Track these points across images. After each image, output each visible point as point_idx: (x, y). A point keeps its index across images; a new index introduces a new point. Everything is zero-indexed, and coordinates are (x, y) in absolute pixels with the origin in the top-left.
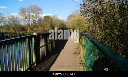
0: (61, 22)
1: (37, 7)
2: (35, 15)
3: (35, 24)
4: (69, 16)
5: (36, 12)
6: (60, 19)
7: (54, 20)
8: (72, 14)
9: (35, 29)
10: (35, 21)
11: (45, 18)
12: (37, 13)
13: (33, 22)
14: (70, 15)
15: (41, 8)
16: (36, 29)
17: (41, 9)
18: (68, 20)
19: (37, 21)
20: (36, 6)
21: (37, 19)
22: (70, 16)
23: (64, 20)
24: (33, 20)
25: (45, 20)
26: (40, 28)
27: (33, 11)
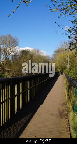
0: (45, 59)
1: (11, 38)
2: (8, 49)
3: (9, 61)
4: (56, 51)
5: (10, 44)
6: (43, 55)
7: (34, 56)
8: (60, 48)
9: (7, 69)
10: (8, 57)
11: (22, 53)
12: (11, 46)
13: (6, 59)
14: (57, 49)
15: (17, 39)
16: (9, 69)
17: (17, 41)
18: (54, 56)
19: (10, 57)
20: (10, 36)
21: (11, 54)
22: (58, 52)
23: (48, 57)
24: (5, 56)
25: (22, 56)
26: (14, 68)
27: (5, 44)
